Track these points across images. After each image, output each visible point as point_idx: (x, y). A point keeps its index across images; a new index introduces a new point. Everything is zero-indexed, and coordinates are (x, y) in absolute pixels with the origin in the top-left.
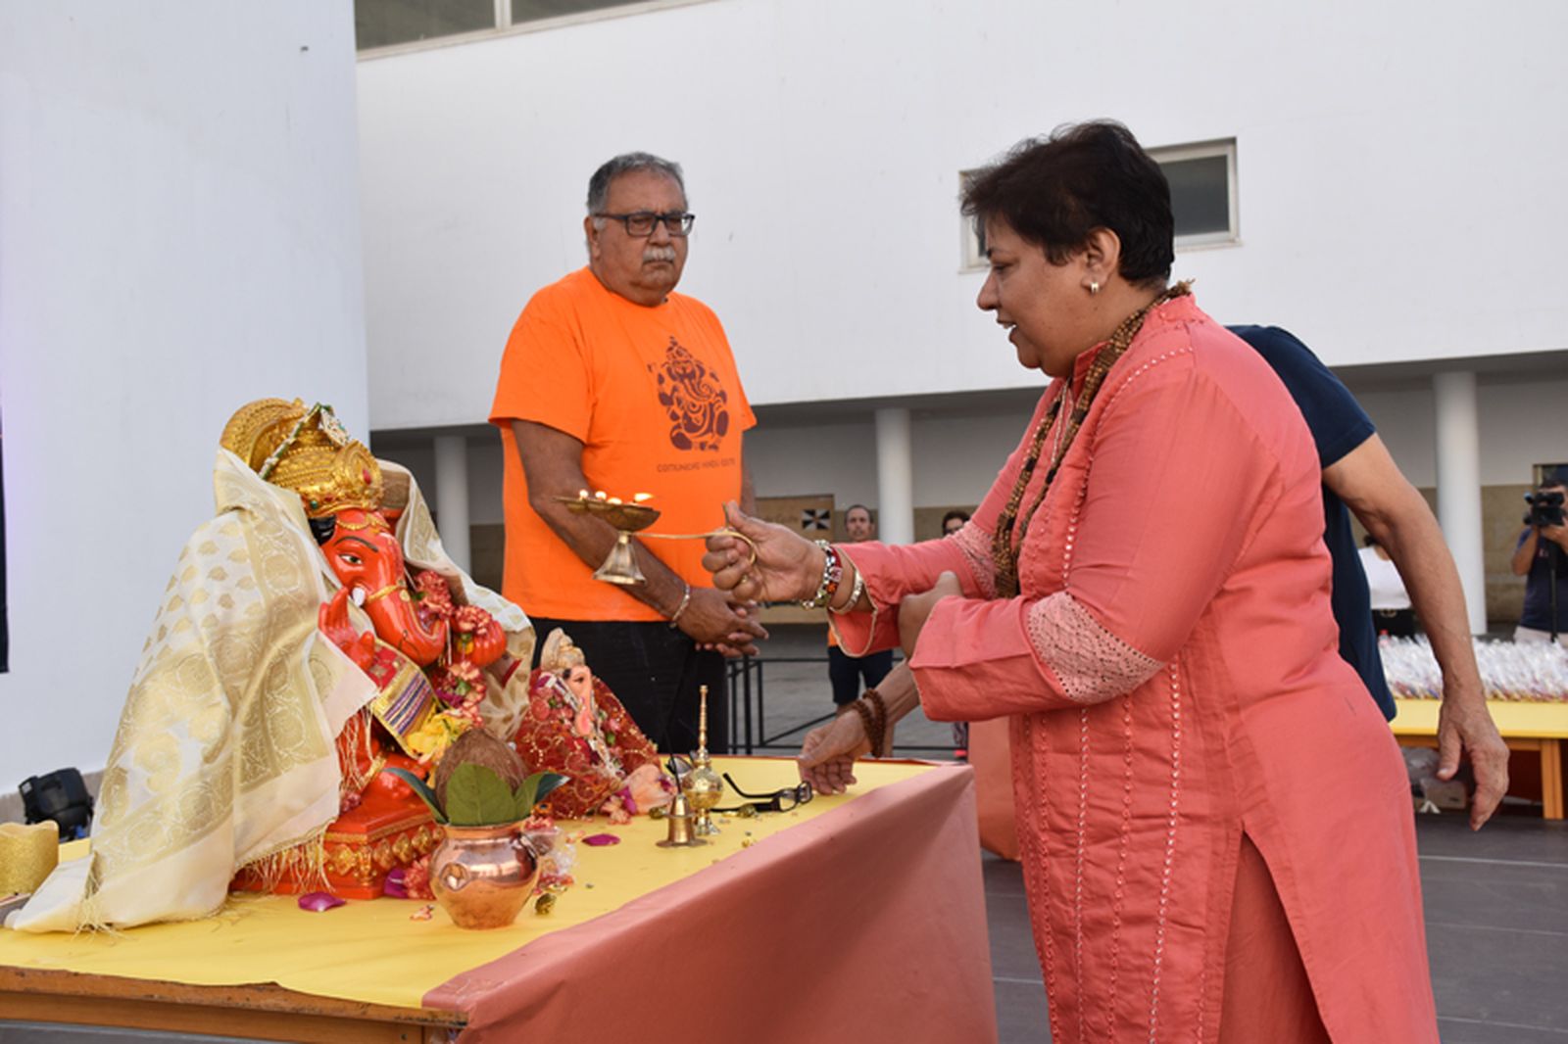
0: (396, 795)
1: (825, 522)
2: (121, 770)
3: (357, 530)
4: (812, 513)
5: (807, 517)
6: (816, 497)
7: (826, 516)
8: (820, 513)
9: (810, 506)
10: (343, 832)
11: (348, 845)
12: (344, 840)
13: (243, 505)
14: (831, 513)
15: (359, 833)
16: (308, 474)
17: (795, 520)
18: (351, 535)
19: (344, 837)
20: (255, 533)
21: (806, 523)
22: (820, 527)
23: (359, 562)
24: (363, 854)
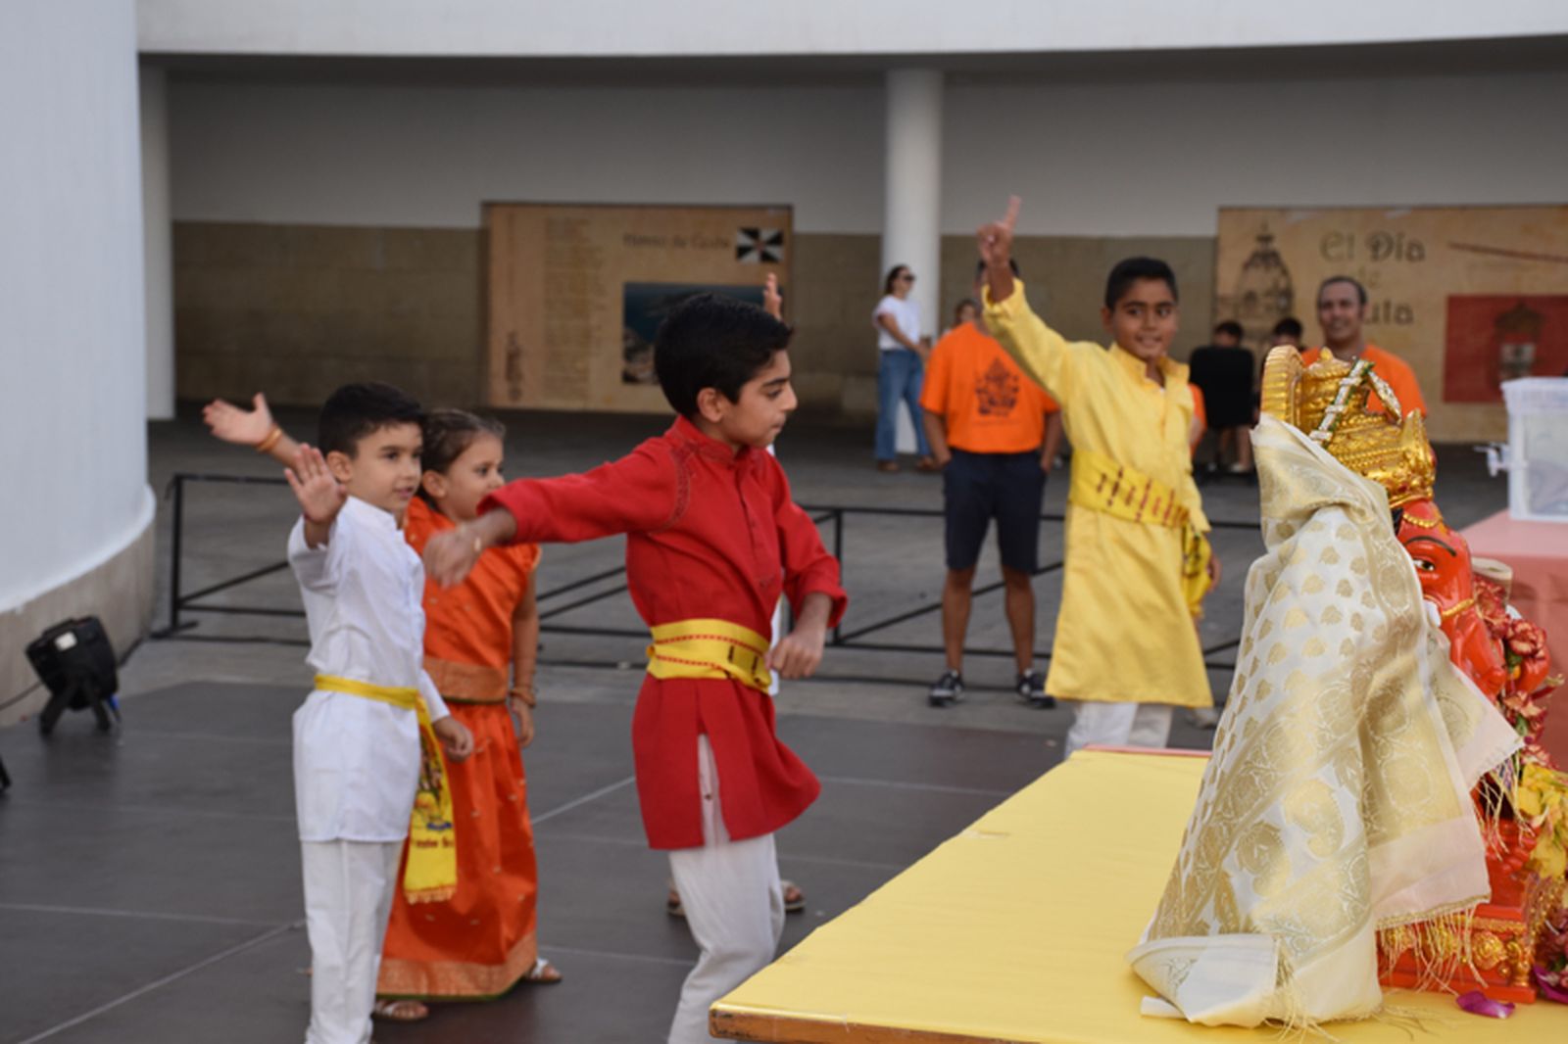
0: (1507, 868)
1: (775, 251)
2: (1268, 826)
3: (1431, 528)
4: (753, 233)
5: (744, 240)
6: (761, 208)
7: (777, 240)
8: (766, 234)
9: (750, 221)
10: (1490, 917)
11: (1495, 933)
12: (1491, 927)
13: (1350, 502)
14: (786, 237)
15: (1516, 920)
16: (1376, 457)
17: (726, 244)
18: (1425, 534)
19: (1492, 924)
20: (1371, 537)
21: (742, 251)
22: (766, 258)
23: (1431, 568)
24: (1521, 946)
